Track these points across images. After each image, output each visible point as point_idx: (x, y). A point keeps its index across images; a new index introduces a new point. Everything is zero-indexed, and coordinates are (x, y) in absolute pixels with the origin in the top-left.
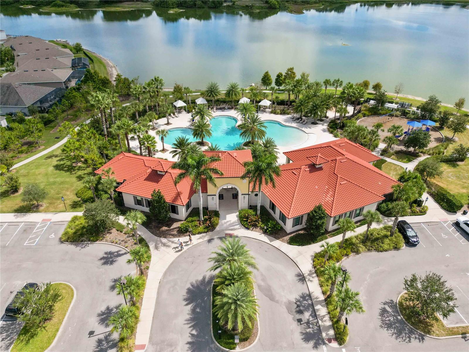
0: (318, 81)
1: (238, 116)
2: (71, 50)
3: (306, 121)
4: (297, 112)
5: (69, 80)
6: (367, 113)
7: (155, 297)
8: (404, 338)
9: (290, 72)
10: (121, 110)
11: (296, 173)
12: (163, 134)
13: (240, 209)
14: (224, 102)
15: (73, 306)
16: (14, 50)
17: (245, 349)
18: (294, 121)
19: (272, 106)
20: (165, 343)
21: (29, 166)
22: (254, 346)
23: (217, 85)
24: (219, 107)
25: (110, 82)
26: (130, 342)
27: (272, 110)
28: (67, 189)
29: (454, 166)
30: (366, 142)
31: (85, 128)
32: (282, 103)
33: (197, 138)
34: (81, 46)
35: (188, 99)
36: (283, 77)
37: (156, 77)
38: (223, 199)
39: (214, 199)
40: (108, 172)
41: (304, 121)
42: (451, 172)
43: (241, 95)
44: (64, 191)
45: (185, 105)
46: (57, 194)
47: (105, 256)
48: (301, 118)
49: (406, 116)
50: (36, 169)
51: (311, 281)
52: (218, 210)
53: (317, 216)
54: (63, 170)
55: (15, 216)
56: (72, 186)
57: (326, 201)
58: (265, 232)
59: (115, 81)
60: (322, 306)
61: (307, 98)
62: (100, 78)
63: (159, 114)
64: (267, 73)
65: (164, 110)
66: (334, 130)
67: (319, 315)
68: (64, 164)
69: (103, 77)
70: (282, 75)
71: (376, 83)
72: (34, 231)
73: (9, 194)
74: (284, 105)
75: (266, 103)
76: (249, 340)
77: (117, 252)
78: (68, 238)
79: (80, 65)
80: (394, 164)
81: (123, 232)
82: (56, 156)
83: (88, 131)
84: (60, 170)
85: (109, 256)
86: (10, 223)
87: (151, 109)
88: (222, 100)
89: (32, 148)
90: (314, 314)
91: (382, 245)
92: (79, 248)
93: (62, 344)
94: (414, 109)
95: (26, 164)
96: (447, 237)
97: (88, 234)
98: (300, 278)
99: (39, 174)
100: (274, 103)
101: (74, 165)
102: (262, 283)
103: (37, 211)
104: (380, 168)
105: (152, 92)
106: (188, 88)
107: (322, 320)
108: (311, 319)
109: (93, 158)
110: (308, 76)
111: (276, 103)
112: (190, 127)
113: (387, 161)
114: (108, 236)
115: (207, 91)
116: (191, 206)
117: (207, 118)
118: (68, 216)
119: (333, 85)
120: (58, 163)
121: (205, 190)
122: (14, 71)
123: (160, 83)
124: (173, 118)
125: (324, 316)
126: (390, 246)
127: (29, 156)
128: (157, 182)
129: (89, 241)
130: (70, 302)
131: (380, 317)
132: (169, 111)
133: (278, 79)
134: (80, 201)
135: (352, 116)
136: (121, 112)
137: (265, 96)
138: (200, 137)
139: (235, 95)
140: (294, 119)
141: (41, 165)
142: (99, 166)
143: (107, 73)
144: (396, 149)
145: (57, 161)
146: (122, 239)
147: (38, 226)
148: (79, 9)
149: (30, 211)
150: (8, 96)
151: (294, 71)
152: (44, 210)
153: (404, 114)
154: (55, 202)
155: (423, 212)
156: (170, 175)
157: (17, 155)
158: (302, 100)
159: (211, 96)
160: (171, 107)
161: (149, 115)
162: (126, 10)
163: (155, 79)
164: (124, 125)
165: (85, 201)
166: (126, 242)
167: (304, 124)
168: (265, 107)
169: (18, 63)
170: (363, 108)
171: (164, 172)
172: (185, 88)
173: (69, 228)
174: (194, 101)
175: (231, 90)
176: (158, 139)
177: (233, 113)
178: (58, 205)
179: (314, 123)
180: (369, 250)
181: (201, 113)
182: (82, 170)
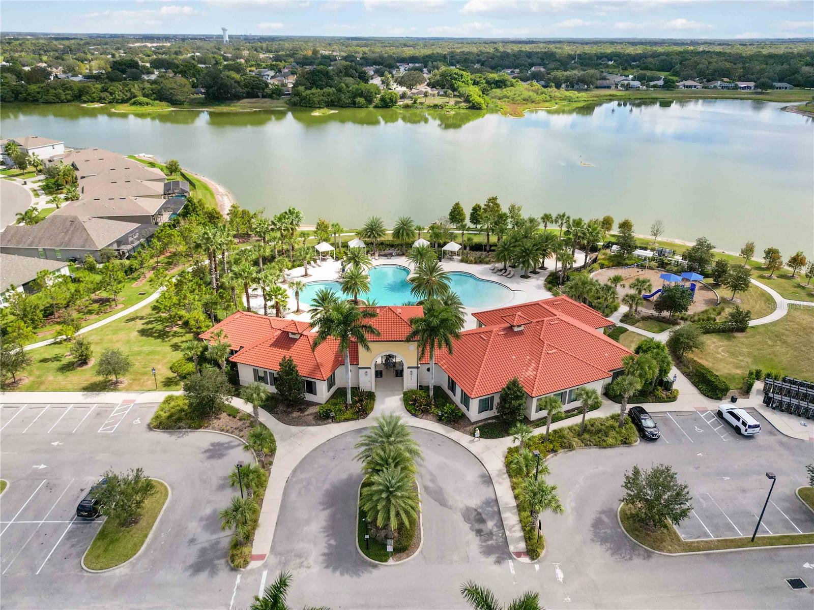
0: (534, 217)
1: (409, 265)
2: (162, 170)
3: (512, 273)
4: (498, 261)
5: (160, 213)
6: (606, 263)
7: (280, 498)
8: (623, 556)
9: (492, 203)
10: (237, 254)
11: (485, 338)
12: (298, 287)
13: (405, 390)
14: (392, 246)
15: (167, 507)
16: (77, 169)
17: (402, 561)
18: (495, 273)
19: (463, 252)
20: (293, 554)
21: (102, 331)
22: (414, 559)
23: (381, 220)
24: (383, 253)
25: (221, 216)
26: (245, 550)
27: (463, 258)
28: (158, 362)
29: (729, 339)
30: (600, 303)
31: (187, 277)
32: (477, 247)
33: (347, 295)
34: (178, 165)
35: (337, 242)
36: (482, 211)
37: (291, 209)
38: (381, 377)
39: (369, 373)
40: (218, 335)
41: (509, 274)
42: (722, 346)
43: (417, 236)
44: (154, 364)
45: (332, 248)
46: (143, 367)
47: (211, 448)
48: (505, 269)
49: (665, 268)
50: (113, 334)
51: (500, 483)
52: (373, 390)
53: (511, 394)
54: (152, 336)
55: (84, 395)
56: (165, 358)
57: (526, 376)
58: (440, 420)
59: (228, 214)
60: (512, 513)
61: (514, 240)
62: (205, 210)
63: (294, 261)
64: (457, 204)
65: (301, 255)
66: (554, 286)
67: (507, 524)
68: (152, 329)
69: (211, 210)
70: (480, 208)
71: (623, 220)
72: (112, 415)
73: (75, 366)
74: (481, 250)
75: (453, 246)
76: (407, 552)
77: (228, 443)
78: (160, 423)
79: (176, 191)
80: (638, 334)
81: (238, 418)
82: (142, 318)
83: (192, 281)
84: (148, 336)
85: (217, 448)
86: (78, 405)
87: (281, 253)
88: (388, 243)
89: (106, 307)
90: (501, 525)
91: (605, 438)
92: (174, 438)
93: (152, 552)
94: (678, 258)
95: (98, 328)
96: (702, 431)
97: (188, 419)
98: (484, 479)
99: (117, 341)
100: (465, 248)
101: (167, 329)
102: (431, 485)
103: (115, 390)
104: (617, 339)
105: (284, 230)
106: (337, 224)
107: (510, 530)
108: (495, 529)
109: (197, 317)
110: (519, 209)
111: (468, 248)
112: (338, 280)
113: (628, 330)
114: (216, 423)
115: (366, 230)
116: (335, 384)
117: (365, 266)
118: (160, 396)
119: (556, 222)
120: (145, 327)
121: (355, 360)
122: (77, 199)
123: (297, 216)
124: (314, 267)
125: (513, 526)
126: (616, 441)
127: (101, 318)
128: (288, 348)
129: (189, 428)
130: (164, 503)
131: (592, 529)
132: (308, 256)
133: (474, 213)
134: (176, 377)
135: (584, 267)
136: (238, 257)
137: (453, 237)
138: (353, 292)
139: (408, 235)
140: (495, 271)
141: (120, 329)
142: (204, 329)
143: (216, 205)
144: (644, 314)
145: (143, 324)
146: (235, 427)
147: (117, 408)
148: (173, 109)
149: (105, 389)
150: (72, 234)
151: (498, 201)
152: (125, 388)
153: (663, 265)
154: (141, 377)
155: (672, 398)
156: (306, 339)
157: (84, 317)
158: (506, 242)
159: (372, 236)
160: (311, 251)
161: (279, 261)
162: (246, 110)
163: (290, 211)
164: (244, 271)
165: (183, 377)
166: (241, 431)
167: (510, 277)
168: (453, 253)
169: (83, 188)
170: (600, 256)
171: (299, 334)
172: (333, 225)
173: (162, 410)
174: (346, 244)
175: (402, 227)
176: (290, 292)
177: (403, 261)
178: (144, 382)
179: (525, 277)
180: (586, 445)
181: (355, 259)
182: (178, 337)
